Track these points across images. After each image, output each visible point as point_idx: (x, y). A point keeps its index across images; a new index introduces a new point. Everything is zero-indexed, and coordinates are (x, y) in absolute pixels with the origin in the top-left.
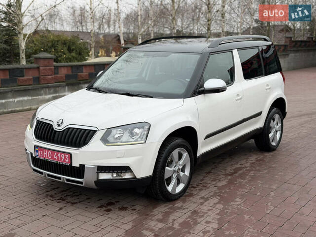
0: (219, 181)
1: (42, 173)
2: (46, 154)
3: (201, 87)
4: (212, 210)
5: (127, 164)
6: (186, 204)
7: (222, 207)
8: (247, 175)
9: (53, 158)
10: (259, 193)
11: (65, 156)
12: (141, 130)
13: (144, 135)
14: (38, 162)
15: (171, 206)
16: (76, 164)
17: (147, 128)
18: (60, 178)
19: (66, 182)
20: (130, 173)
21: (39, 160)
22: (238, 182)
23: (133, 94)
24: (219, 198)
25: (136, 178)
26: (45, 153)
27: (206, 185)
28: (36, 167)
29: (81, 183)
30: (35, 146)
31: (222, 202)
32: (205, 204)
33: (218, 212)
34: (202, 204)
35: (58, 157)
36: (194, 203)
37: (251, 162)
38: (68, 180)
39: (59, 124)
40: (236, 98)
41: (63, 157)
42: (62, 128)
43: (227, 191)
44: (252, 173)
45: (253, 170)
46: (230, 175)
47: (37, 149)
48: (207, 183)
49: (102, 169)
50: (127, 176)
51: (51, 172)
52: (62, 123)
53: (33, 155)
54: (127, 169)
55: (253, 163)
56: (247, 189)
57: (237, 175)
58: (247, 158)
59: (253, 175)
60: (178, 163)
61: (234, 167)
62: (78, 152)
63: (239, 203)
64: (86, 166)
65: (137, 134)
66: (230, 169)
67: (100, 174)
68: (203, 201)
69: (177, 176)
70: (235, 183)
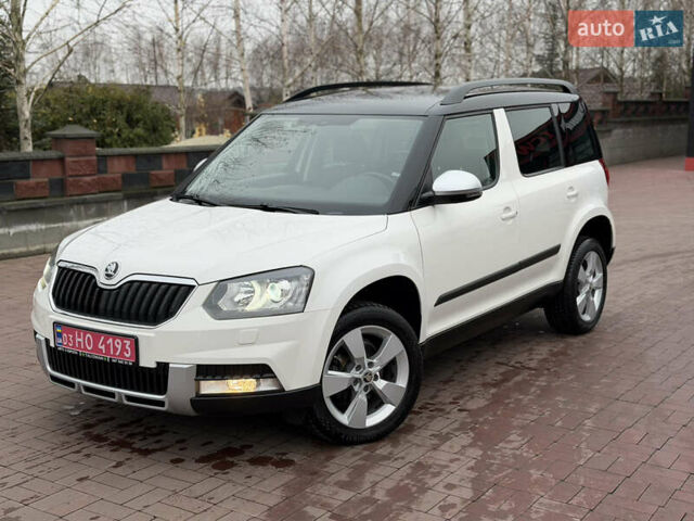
0: (472, 398)
1: (72, 385)
2: (81, 340)
3: (426, 190)
4: (458, 459)
5: (264, 359)
6: (400, 448)
7: (481, 452)
8: (532, 385)
9: (95, 348)
10: (559, 424)
11: (124, 345)
12: (295, 283)
13: (300, 294)
14: (62, 360)
15: (366, 453)
16: (148, 361)
17: (306, 278)
18: (112, 395)
19: (126, 402)
20: (269, 381)
21: (65, 355)
22: (513, 400)
23: (274, 206)
24: (472, 435)
25: (283, 390)
26: (78, 340)
27: (443, 407)
28: (58, 371)
29: (161, 403)
30: (56, 324)
31: (480, 443)
32: (442, 448)
33: (472, 463)
34: (435, 448)
35: (108, 347)
36: (418, 446)
38: (130, 398)
39: (110, 272)
40: (504, 216)
41: (119, 347)
42: (115, 282)
43: (490, 418)
44: (542, 381)
45: (544, 375)
46: (494, 386)
47: (59, 330)
48: (445, 404)
49: (207, 371)
50: (266, 386)
51: (91, 381)
52: (115, 272)
53: (52, 345)
54: (261, 371)
55: (545, 360)
56: (532, 414)
57: (510, 384)
58: (531, 349)
59: (544, 384)
60: (366, 361)
61: (502, 369)
62: (152, 335)
63: (516, 444)
64: (171, 365)
65: (284, 293)
66: (494, 373)
67: (202, 383)
68: (438, 442)
69: (366, 389)
70: (507, 401)
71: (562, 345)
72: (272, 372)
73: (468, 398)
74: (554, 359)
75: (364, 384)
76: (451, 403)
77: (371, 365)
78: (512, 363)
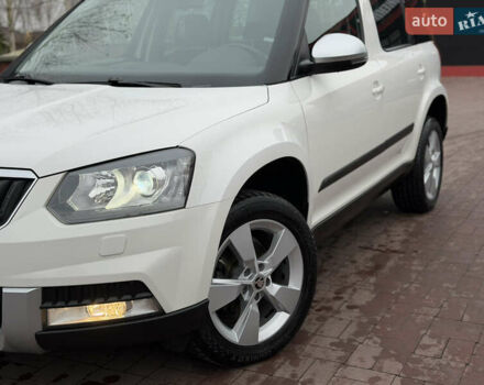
0: (355, 290)
3: (302, 59)
5: (135, 274)
8: (410, 271)
12: (169, 171)
13: (178, 184)
17: (185, 164)
20: (143, 302)
22: (399, 290)
25: (164, 313)
27: (329, 304)
36: (321, 361)
37: (400, 238)
40: (374, 90)
44: (416, 265)
45: (414, 258)
46: (371, 273)
48: (329, 301)
49: (57, 296)
50: (140, 309)
54: (132, 290)
55: (405, 242)
57: (385, 271)
60: (257, 262)
64: (4, 291)
65: (157, 184)
67: (51, 311)
69: (256, 298)
70: (394, 292)
71: (413, 225)
72: (149, 291)
73: (350, 291)
74: (415, 240)
75: (256, 291)
76: (335, 299)
77: (261, 266)
78: (376, 247)
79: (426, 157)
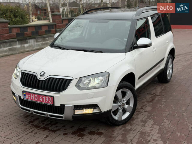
0: (146, 107)
1: (29, 111)
2: (33, 97)
3: (134, 44)
5: (96, 103)
7: (158, 127)
8: (162, 101)
9: (38, 100)
11: (49, 99)
12: (103, 77)
13: (106, 81)
16: (57, 104)
17: (107, 75)
18: (44, 114)
19: (49, 117)
20: (97, 109)
23: (87, 50)
24: (153, 120)
25: (102, 112)
26: (32, 97)
27: (139, 110)
28: (23, 106)
29: (62, 117)
30: (24, 91)
31: (156, 124)
32: (145, 125)
35: (43, 99)
37: (159, 91)
38: (50, 115)
39: (42, 75)
40: (153, 50)
41: (47, 100)
42: (44, 78)
43: (155, 114)
44: (164, 100)
45: (163, 97)
47: (25, 93)
49: (77, 107)
50: (96, 111)
51: (36, 110)
52: (44, 74)
53: (22, 98)
54: (95, 106)
55: (161, 92)
56: (167, 112)
58: (155, 89)
59: (165, 101)
60: (122, 99)
61: (150, 96)
62: (59, 96)
63: (167, 123)
64: (65, 105)
65: (101, 81)
66: (149, 97)
67: (76, 110)
68: (143, 123)
69: (122, 109)
70: (157, 107)
71: (163, 87)
72: (99, 107)
73: (145, 107)
74: (163, 92)
75: (122, 107)
76: (141, 109)
77: (123, 100)
78: (152, 94)
79: (168, 66)
